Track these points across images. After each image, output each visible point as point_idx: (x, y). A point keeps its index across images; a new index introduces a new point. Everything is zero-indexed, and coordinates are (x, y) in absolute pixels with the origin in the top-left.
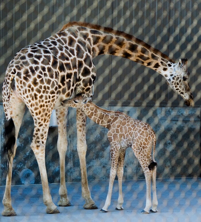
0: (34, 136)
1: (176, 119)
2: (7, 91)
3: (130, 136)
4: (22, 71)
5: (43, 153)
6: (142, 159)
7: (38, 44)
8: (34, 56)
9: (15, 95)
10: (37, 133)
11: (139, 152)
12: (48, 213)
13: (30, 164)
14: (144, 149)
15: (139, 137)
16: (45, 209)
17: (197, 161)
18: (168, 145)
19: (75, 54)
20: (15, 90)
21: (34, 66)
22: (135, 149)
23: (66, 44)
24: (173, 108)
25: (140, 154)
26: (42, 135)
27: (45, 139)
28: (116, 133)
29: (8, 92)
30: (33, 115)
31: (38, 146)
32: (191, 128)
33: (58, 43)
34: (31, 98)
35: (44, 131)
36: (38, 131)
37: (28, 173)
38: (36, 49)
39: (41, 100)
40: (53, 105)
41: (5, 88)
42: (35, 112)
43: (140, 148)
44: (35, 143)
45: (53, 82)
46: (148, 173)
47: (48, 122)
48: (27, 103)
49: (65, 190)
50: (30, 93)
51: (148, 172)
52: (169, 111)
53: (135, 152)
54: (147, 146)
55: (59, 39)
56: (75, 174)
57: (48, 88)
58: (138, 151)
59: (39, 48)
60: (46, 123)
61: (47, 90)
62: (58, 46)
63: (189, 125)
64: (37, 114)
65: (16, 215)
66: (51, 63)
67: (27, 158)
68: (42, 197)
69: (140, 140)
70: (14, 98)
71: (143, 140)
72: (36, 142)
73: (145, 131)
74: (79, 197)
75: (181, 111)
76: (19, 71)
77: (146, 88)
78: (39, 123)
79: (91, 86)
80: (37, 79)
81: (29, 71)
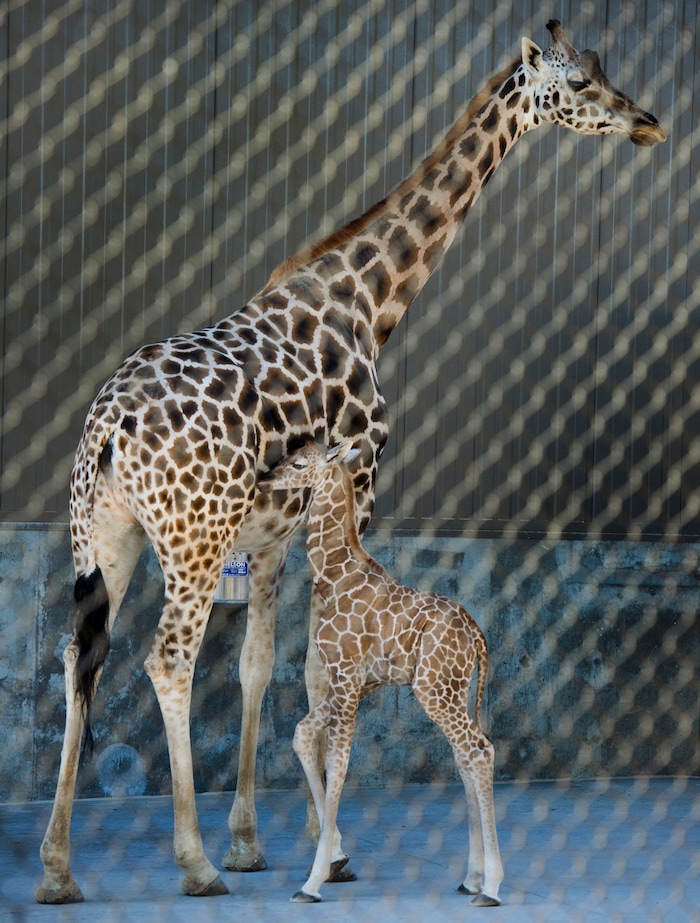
0: (161, 633)
1: (620, 581)
2: (87, 477)
3: (401, 647)
4: (140, 414)
5: (186, 690)
6: (456, 723)
7: (197, 337)
8: (182, 368)
9: (111, 495)
10: (170, 622)
11: (441, 701)
12: (188, 895)
13: (130, 727)
14: (456, 689)
15: (438, 652)
16: (180, 880)
17: (685, 725)
18: (594, 666)
19: (319, 365)
20: (112, 477)
21: (180, 399)
22: (427, 694)
23: (285, 335)
24: (608, 542)
25: (448, 708)
26: (187, 631)
27: (197, 645)
28: (352, 633)
29: (89, 481)
30: (164, 563)
31: (168, 668)
32: (669, 611)
33: (260, 336)
34: (165, 504)
35: (195, 619)
36: (175, 618)
37: (125, 759)
38: (189, 350)
39: (196, 514)
40: (232, 535)
41: (79, 472)
42: (171, 551)
43: (444, 687)
44: (162, 655)
45: (240, 459)
46: (484, 767)
47: (210, 587)
48: (149, 519)
49: (248, 814)
50: (161, 489)
51: (481, 762)
52: (596, 553)
53: (427, 703)
54: (466, 679)
55: (263, 320)
56: (280, 765)
57: (223, 476)
58: (438, 697)
59: (199, 347)
60: (203, 593)
61: (219, 482)
62: (262, 346)
63: (662, 600)
64: (177, 559)
65: (82, 900)
66: (236, 396)
67: (123, 707)
68: (172, 839)
69: (442, 659)
70: (107, 505)
71: (453, 662)
72: (166, 653)
73: (457, 630)
74: (294, 839)
75: (635, 553)
76: (129, 413)
77: (515, 478)
78: (183, 590)
79: (371, 469)
80: (189, 441)
81: (164, 413)
